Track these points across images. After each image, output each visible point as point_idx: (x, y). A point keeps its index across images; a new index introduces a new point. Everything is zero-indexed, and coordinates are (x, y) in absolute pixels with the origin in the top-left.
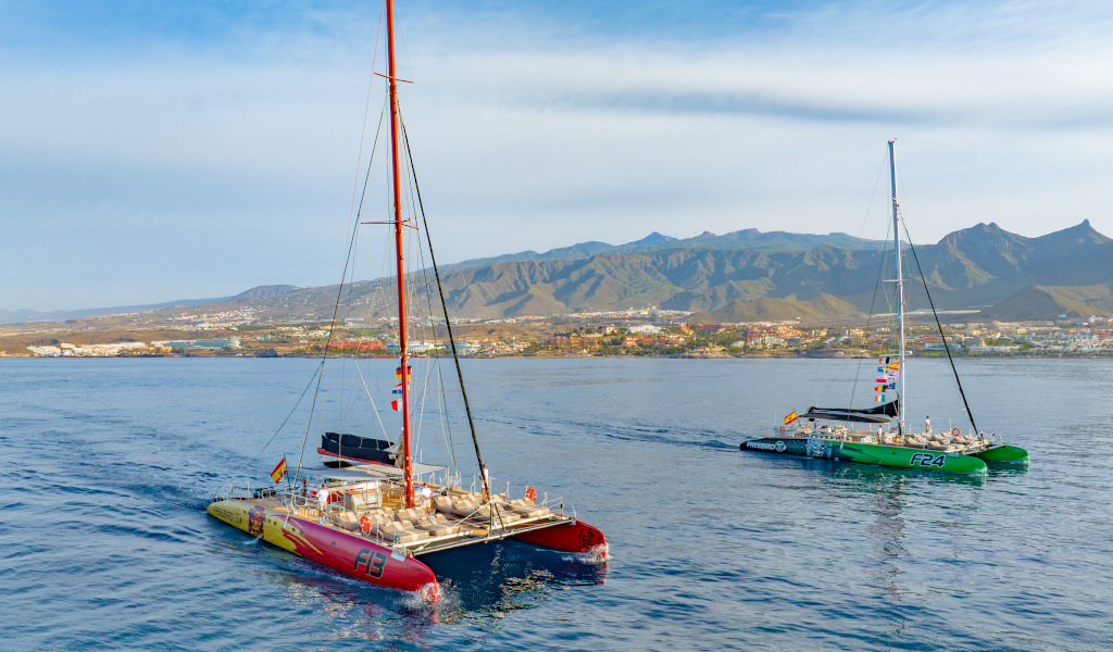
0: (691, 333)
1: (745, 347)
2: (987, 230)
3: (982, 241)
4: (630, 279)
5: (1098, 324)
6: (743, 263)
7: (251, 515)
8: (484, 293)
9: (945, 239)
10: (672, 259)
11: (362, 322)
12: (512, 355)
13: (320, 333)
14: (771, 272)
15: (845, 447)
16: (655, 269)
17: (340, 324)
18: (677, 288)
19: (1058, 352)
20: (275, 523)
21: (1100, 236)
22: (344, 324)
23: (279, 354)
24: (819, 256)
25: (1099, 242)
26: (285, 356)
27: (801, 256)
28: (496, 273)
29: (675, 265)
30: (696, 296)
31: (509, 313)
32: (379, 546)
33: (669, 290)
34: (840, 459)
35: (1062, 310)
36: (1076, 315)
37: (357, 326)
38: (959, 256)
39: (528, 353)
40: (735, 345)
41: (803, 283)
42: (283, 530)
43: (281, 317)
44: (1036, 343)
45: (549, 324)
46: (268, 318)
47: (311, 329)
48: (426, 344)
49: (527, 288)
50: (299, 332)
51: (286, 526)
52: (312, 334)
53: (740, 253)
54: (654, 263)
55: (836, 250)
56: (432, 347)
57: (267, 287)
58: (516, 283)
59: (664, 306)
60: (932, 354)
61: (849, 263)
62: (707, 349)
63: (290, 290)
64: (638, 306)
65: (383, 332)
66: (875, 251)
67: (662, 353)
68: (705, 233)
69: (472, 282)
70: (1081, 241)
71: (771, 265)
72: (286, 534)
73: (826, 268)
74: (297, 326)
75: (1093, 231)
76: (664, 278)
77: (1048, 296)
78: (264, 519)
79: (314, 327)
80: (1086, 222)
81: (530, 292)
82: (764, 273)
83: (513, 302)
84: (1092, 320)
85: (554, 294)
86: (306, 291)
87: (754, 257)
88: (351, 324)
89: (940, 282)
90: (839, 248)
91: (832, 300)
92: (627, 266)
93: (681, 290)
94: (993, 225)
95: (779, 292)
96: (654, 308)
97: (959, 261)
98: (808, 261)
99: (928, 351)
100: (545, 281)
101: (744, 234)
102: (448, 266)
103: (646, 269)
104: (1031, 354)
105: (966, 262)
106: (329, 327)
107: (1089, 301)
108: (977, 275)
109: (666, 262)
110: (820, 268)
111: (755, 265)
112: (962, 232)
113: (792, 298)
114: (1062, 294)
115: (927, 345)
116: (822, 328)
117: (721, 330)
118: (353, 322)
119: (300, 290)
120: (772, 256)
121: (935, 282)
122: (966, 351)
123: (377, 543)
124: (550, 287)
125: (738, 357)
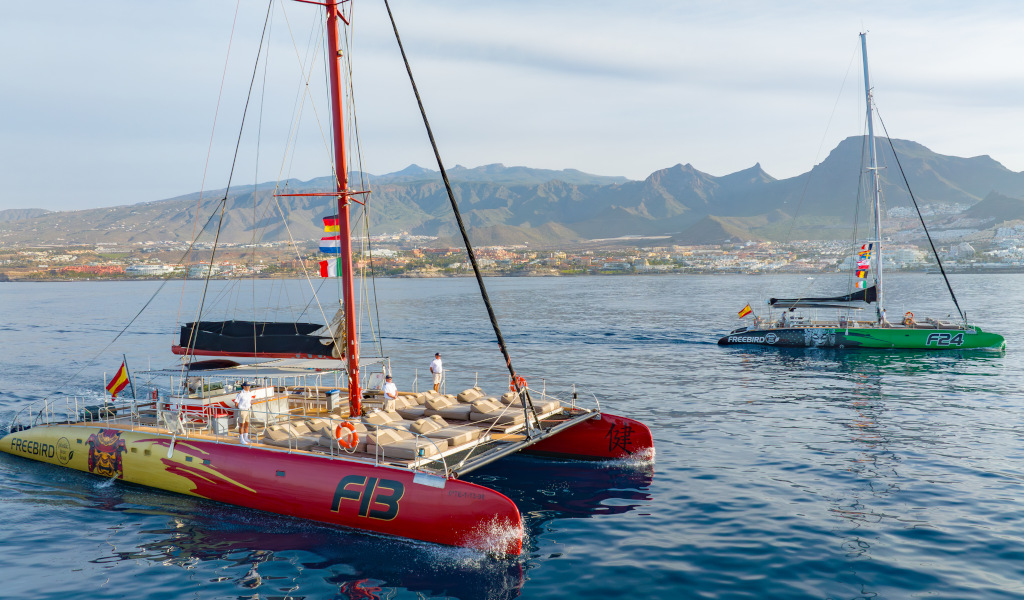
0: (422, 255)
1: (459, 268)
2: (684, 170)
3: (679, 178)
4: (385, 207)
5: (752, 247)
6: (487, 195)
7: (93, 444)
8: (244, 219)
9: (650, 177)
10: (424, 188)
11: (115, 247)
12: (247, 277)
13: (65, 258)
14: (510, 203)
15: (850, 334)
16: (409, 198)
17: (90, 248)
18: (428, 216)
19: (700, 270)
20: (147, 452)
21: (768, 176)
22: (94, 248)
23: (10, 278)
24: (550, 189)
25: (766, 181)
26: (17, 280)
27: (536, 188)
28: (258, 200)
29: (427, 195)
30: (444, 223)
31: (267, 237)
32: (379, 468)
33: (420, 217)
34: (846, 346)
35: (728, 237)
36: (736, 240)
37: (108, 250)
38: (661, 191)
39: (264, 274)
40: (451, 266)
41: (536, 212)
42: (165, 461)
43: (27, 241)
44: (688, 262)
45: (304, 248)
46: (13, 243)
47: (57, 254)
48: (165, 267)
49: (287, 214)
50: (42, 257)
51: (171, 453)
52: (57, 259)
53: (484, 185)
54: (408, 193)
55: (565, 184)
56: (171, 269)
57: (15, 210)
58: (276, 209)
59: (415, 232)
60: (608, 272)
61: (575, 196)
62: (424, 270)
63: (42, 215)
64: (391, 232)
65: (134, 256)
66: (597, 186)
67: (387, 274)
68: (457, 166)
69: (233, 208)
70: (754, 180)
71: (510, 197)
72: (172, 467)
73: (556, 199)
74: (42, 251)
75: (763, 172)
76: (416, 206)
77: (718, 224)
78: (123, 448)
79: (60, 252)
80: (758, 165)
81: (290, 218)
82: (504, 203)
83: (272, 227)
84: (749, 244)
85: (313, 220)
86: (59, 215)
87: (496, 189)
88: (102, 249)
89: (646, 213)
90: (568, 182)
91: (557, 228)
92: (383, 194)
93: (431, 217)
94: (688, 166)
95: (516, 221)
96: (406, 233)
97: (661, 195)
98: (541, 194)
99: (606, 270)
100: (304, 208)
101: (491, 168)
102: (211, 191)
103: (400, 198)
104: (681, 272)
105: (666, 196)
106: (77, 252)
107: (752, 229)
108: (676, 207)
109: (418, 191)
110: (551, 200)
111: (497, 196)
112: (664, 170)
113: (526, 226)
114: (730, 224)
115: (606, 265)
116: (533, 252)
117: (449, 254)
118: (105, 247)
119: (51, 214)
120: (512, 189)
121: (642, 213)
122: (633, 269)
123: (377, 465)
124: (310, 214)
125: (451, 276)
